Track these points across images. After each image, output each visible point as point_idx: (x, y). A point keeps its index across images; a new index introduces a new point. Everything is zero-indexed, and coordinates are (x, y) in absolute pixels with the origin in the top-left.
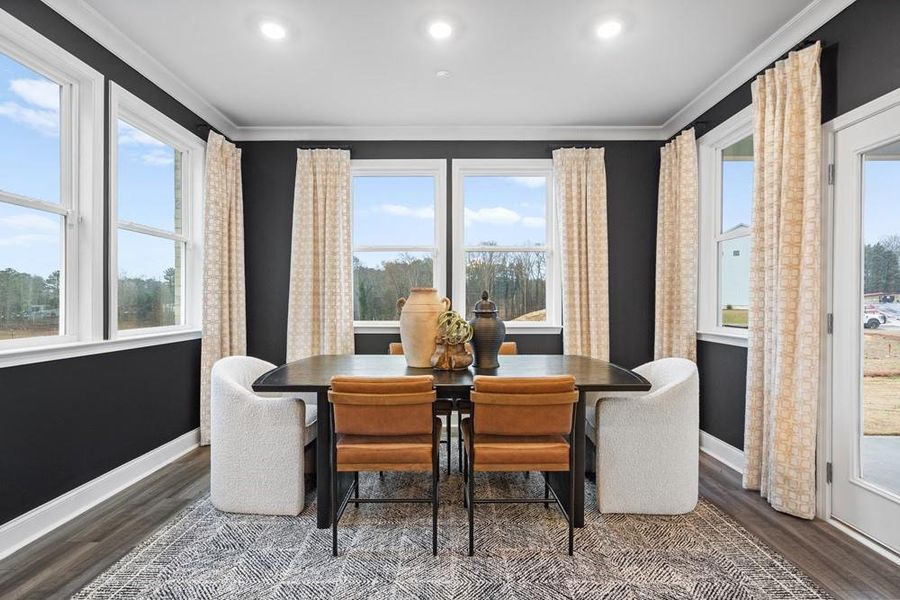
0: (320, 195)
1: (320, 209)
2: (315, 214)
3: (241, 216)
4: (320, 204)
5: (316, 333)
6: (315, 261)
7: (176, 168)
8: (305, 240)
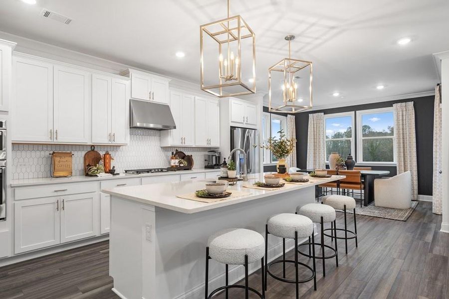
0: (315, 126)
1: (315, 130)
2: (314, 131)
3: (295, 133)
4: (315, 128)
5: (315, 164)
6: (314, 140)
7: (281, 124)
8: (311, 139)
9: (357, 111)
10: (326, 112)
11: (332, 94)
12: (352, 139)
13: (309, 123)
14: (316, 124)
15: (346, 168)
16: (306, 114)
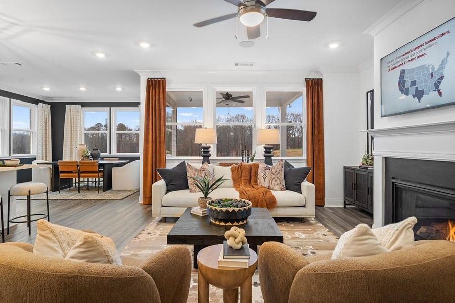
0: (72, 118)
1: (72, 122)
4: (72, 120)
6: (71, 132)
7: (30, 112)
8: (68, 130)
9: (111, 108)
10: (84, 105)
11: (79, 88)
12: (108, 132)
13: (66, 114)
14: (74, 116)
15: (92, 159)
16: (63, 105)
